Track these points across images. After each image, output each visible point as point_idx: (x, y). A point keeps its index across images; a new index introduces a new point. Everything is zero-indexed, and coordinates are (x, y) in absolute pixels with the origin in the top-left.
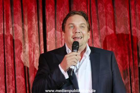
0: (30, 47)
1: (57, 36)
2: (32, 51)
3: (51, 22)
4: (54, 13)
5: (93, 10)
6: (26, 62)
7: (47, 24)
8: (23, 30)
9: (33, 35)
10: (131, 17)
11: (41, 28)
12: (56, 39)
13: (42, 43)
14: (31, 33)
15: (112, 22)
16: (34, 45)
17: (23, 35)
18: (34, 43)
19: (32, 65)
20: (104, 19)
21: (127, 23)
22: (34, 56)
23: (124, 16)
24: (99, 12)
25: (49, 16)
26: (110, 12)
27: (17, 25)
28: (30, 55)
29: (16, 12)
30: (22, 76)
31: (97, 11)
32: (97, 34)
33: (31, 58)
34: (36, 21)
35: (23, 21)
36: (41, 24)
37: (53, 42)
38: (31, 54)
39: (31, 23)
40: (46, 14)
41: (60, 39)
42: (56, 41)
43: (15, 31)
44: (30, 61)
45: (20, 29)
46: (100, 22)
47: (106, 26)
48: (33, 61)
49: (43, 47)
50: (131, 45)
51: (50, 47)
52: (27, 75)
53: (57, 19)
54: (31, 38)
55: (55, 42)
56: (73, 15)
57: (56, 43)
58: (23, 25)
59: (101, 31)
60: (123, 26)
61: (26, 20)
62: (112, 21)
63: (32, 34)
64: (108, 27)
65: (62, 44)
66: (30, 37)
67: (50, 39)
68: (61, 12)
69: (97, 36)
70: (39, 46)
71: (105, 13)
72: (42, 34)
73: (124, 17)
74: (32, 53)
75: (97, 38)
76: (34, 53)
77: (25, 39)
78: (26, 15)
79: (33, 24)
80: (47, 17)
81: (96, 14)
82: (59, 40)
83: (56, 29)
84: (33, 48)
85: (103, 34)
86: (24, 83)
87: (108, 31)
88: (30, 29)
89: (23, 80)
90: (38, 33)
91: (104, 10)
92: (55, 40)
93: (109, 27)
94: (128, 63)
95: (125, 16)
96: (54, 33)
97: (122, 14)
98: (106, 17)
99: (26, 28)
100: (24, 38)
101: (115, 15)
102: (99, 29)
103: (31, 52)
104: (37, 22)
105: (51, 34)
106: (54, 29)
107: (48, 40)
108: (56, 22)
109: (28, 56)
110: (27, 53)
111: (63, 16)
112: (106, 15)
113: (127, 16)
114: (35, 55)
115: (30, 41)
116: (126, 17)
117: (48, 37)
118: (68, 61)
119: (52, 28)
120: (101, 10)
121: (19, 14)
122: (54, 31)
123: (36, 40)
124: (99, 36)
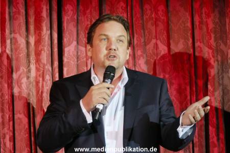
0: (38, 69)
1: (79, 54)
2: (40, 76)
3: (70, 31)
4: (76, 18)
5: (136, 14)
6: (31, 94)
7: (64, 35)
8: (28, 43)
9: (43, 52)
10: (195, 26)
11: (56, 41)
12: (78, 58)
13: (56, 64)
14: (40, 49)
15: (165, 34)
16: (44, 67)
17: (26, 51)
18: (44, 64)
19: (40, 98)
20: (153, 28)
21: (187, 35)
22: (43, 85)
23: (183, 25)
24: (145, 18)
25: (67, 23)
26: (162, 18)
27: (17, 36)
28: (37, 83)
29: (17, 15)
30: (25, 115)
31: (143, 16)
32: (142, 52)
33: (39, 87)
34: (47, 30)
35: (27, 30)
36: (55, 36)
37: (73, 63)
38: (39, 81)
39: (40, 33)
40: (63, 20)
41: (85, 59)
42: (78, 61)
43: (15, 44)
44: (38, 92)
45: (22, 41)
46: (146, 33)
47: (155, 40)
48: (42, 92)
49: (57, 70)
50: (193, 70)
51: (68, 70)
52: (31, 113)
53: (79, 28)
54: (39, 56)
55: (76, 63)
56: (108, 21)
57: (78, 65)
58: (27, 36)
59: (148, 47)
60: (182, 41)
61: (32, 28)
62: (165, 32)
63: (42, 50)
64: (159, 42)
65: (87, 66)
66: (38, 54)
67: (68, 59)
68: (87, 17)
69: (142, 55)
70: (51, 68)
71: (154, 20)
72: (56, 50)
73: (185, 27)
74: (41, 79)
75: (142, 58)
76: (43, 80)
77: (30, 58)
78: (32, 20)
79: (42, 35)
80: (65, 25)
81: (141, 22)
82: (82, 60)
83: (78, 43)
84: (42, 72)
85: (151, 52)
86: (27, 126)
87: (159, 48)
88: (38, 42)
89: (25, 120)
90: (50, 49)
91: (153, 16)
92: (76, 60)
93: (161, 42)
94: (189, 98)
95: (186, 25)
96: (75, 50)
97: (181, 22)
98: (157, 26)
99: (32, 40)
100: (28, 55)
101: (170, 23)
102: (145, 45)
103: (38, 78)
104: (49, 32)
105: (70, 50)
106: (75, 43)
107: (65, 60)
108: (79, 32)
109: (34, 83)
110: (32, 79)
111: (89, 23)
112: (155, 22)
113: (189, 25)
114: (45, 83)
115: (38, 61)
116: (187, 27)
117: (66, 55)
118: (94, 96)
119: (72, 42)
120: (149, 15)
121: (21, 18)
122: (75, 46)
123: (47, 60)
124: (145, 55)
